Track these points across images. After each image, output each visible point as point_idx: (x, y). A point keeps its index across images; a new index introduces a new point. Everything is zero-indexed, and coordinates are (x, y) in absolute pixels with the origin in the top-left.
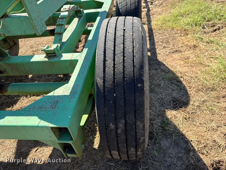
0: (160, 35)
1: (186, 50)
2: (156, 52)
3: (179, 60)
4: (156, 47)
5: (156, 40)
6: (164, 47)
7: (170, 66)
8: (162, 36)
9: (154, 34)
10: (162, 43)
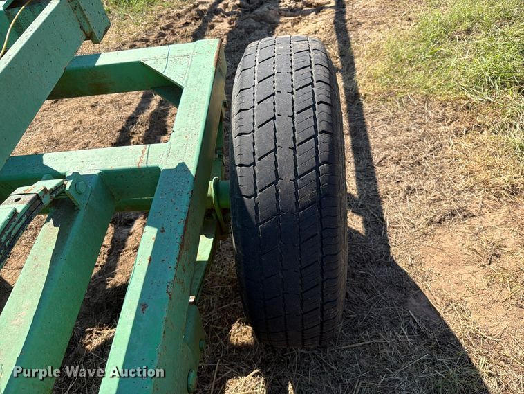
0: (389, 128)
1: (484, 205)
2: (382, 219)
3: (468, 262)
4: (382, 188)
5: (377, 154)
6: (409, 188)
7: (439, 299)
8: (394, 133)
9: (368, 122)
10: (398, 168)
